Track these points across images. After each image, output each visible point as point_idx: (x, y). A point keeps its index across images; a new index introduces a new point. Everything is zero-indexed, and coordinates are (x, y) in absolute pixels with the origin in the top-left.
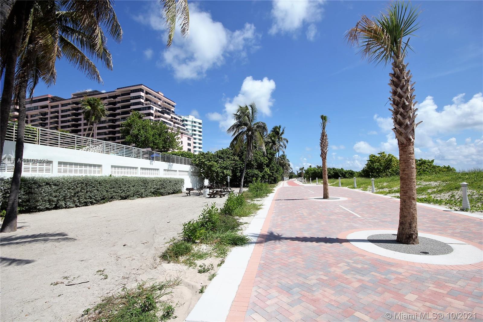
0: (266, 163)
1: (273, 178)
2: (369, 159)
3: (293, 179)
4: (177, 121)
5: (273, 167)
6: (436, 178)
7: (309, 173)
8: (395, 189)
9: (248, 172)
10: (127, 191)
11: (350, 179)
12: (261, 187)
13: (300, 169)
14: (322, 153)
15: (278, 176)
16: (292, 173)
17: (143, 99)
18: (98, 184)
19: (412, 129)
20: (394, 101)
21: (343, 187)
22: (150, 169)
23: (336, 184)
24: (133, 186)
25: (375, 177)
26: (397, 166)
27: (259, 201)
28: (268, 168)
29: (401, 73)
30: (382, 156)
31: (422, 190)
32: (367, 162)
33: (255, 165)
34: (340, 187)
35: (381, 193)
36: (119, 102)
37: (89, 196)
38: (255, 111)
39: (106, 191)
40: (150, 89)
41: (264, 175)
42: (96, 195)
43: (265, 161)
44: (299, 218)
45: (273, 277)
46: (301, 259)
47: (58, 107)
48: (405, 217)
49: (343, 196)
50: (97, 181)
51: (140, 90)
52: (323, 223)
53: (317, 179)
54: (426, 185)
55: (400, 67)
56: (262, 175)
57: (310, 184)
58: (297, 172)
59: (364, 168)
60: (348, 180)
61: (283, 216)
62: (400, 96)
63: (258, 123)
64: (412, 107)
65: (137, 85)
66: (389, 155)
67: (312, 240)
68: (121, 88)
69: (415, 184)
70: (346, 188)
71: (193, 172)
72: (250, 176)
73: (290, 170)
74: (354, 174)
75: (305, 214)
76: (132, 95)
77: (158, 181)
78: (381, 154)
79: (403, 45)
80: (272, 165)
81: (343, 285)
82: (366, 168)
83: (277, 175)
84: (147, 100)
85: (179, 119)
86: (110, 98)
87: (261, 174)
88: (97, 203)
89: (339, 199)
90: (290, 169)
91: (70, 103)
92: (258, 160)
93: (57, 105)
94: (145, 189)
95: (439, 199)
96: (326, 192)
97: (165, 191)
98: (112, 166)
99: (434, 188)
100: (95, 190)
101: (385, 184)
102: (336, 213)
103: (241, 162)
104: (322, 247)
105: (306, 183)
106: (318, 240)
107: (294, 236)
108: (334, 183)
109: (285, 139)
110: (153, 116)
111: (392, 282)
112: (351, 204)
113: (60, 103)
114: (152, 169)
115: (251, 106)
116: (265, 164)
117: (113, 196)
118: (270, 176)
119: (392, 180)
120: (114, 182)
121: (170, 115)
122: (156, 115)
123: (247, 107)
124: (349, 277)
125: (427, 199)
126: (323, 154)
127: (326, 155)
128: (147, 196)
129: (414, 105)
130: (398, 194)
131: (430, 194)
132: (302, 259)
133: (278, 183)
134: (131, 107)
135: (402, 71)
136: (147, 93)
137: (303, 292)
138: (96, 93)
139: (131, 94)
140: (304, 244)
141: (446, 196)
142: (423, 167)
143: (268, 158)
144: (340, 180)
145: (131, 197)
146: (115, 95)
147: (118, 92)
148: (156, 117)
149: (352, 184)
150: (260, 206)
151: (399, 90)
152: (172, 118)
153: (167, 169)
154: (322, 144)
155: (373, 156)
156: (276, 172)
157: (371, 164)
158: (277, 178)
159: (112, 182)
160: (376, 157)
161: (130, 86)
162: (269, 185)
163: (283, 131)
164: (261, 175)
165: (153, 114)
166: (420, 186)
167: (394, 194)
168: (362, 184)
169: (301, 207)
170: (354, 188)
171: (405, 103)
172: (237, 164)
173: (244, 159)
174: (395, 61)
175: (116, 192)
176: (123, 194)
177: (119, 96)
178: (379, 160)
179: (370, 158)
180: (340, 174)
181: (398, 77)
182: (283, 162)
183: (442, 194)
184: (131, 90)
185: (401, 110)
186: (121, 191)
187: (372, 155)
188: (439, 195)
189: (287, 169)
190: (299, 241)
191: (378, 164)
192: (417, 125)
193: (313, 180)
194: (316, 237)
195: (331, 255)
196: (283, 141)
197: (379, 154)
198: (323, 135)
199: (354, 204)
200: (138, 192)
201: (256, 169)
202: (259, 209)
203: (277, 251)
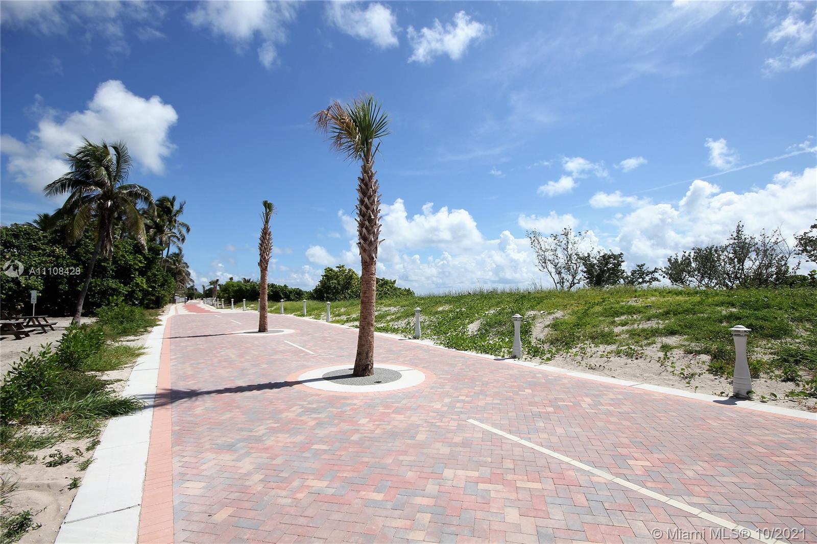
0: (140, 267)
1: (153, 298)
2: (324, 274)
3: (194, 301)
5: (155, 275)
6: (396, 303)
7: (229, 291)
8: (354, 316)
11: (297, 302)
12: (131, 315)
13: (211, 283)
14: (261, 260)
15: (166, 294)
16: (192, 288)
19: (375, 246)
20: (361, 211)
21: (287, 315)
23: (276, 309)
25: (331, 300)
26: (357, 286)
27: (132, 341)
28: (143, 277)
29: (370, 181)
30: (341, 271)
31: (381, 318)
32: (322, 277)
33: (111, 269)
34: (282, 314)
35: (338, 322)
38: (126, 161)
41: (133, 291)
43: (138, 262)
44: (224, 363)
45: (202, 441)
46: (239, 413)
48: (363, 345)
49: (288, 327)
52: (264, 366)
53: (244, 302)
54: (386, 311)
55: (368, 173)
56: (128, 291)
57: (232, 309)
58: (204, 288)
59: (317, 287)
60: (294, 303)
61: (193, 362)
62: (367, 208)
63: (130, 186)
64: (377, 222)
66: (350, 270)
67: (250, 388)
69: (375, 309)
70: (292, 316)
72: (97, 293)
73: (189, 284)
74: (302, 294)
75: (233, 356)
78: (340, 267)
79: (373, 149)
80: (155, 272)
81: (299, 427)
82: (319, 286)
83: (163, 292)
87: (124, 290)
89: (283, 331)
90: (190, 282)
92: (120, 260)
95: (396, 327)
96: (264, 322)
99: (393, 314)
101: (343, 310)
102: (280, 352)
103: (74, 262)
104: (267, 394)
105: (223, 307)
106: (260, 387)
107: (221, 388)
108: (273, 309)
109: (184, 225)
111: (347, 413)
112: (301, 338)
115: (115, 148)
116: (136, 270)
118: (146, 293)
119: (351, 304)
123: (105, 147)
124: (303, 418)
125: (385, 327)
126: (264, 261)
127: (267, 264)
129: (379, 220)
130: (357, 323)
131: (389, 322)
132: (241, 412)
133: (163, 307)
135: (370, 178)
137: (250, 445)
140: (239, 394)
141: (402, 324)
142: (385, 289)
143: (146, 258)
144: (283, 304)
149: (300, 309)
150: (139, 349)
151: (366, 200)
154: (262, 246)
155: (330, 270)
156: (162, 285)
157: (326, 281)
158: (162, 298)
160: (334, 271)
162: (146, 312)
163: (181, 208)
164: (126, 291)
166: (379, 312)
167: (352, 323)
168: (314, 309)
169: (223, 347)
170: (303, 315)
171: (370, 216)
172: (63, 264)
173: (82, 256)
174: (364, 165)
178: (338, 277)
179: (325, 272)
180: (283, 294)
181: (366, 185)
182: (177, 268)
183: (400, 322)
185: (367, 223)
187: (328, 268)
188: (396, 323)
189: (183, 281)
190: (231, 392)
191: (336, 281)
192: (380, 242)
193: (237, 302)
194: (256, 384)
195: (280, 401)
196: (180, 227)
197: (338, 267)
198: (265, 233)
199: (304, 338)
201: (113, 278)
202: (138, 355)
203: (198, 411)
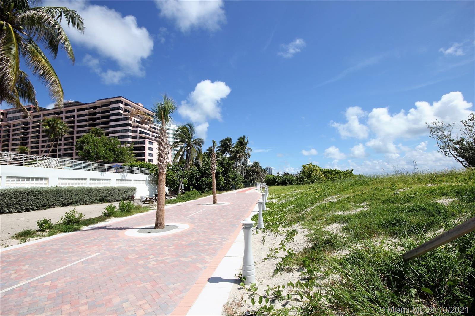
0: (221, 172)
1: (230, 185)
4: (156, 131)
9: (203, 180)
10: (70, 199)
15: (237, 183)
17: (122, 110)
18: (39, 194)
22: (100, 180)
24: (76, 195)
36: (99, 113)
37: (30, 204)
39: (47, 199)
40: (129, 100)
41: (220, 182)
42: (37, 203)
47: (40, 117)
50: (38, 192)
51: (119, 101)
65: (116, 97)
68: (101, 100)
71: (151, 181)
72: (205, 184)
76: (112, 106)
77: (104, 190)
83: (234, 182)
84: (126, 111)
85: (158, 129)
86: (90, 109)
88: (38, 209)
91: (51, 113)
93: (39, 115)
94: (90, 197)
96: (214, 199)
97: (113, 198)
98: (59, 179)
100: (36, 199)
109: (249, 149)
110: (131, 127)
113: (42, 113)
114: (103, 180)
115: (189, 125)
117: (54, 203)
118: (225, 183)
120: (56, 192)
121: (148, 125)
122: (134, 125)
128: (92, 203)
134: (110, 117)
136: (126, 104)
138: (77, 104)
139: (110, 105)
145: (73, 204)
146: (95, 106)
147: (98, 103)
148: (134, 127)
152: (151, 127)
153: (120, 179)
158: (235, 185)
159: (53, 192)
161: (110, 98)
163: (247, 141)
165: (131, 124)
175: (57, 200)
176: (65, 202)
177: (99, 107)
182: (255, 169)
184: (111, 102)
186: (63, 199)
196: (247, 150)
200: (81, 200)
